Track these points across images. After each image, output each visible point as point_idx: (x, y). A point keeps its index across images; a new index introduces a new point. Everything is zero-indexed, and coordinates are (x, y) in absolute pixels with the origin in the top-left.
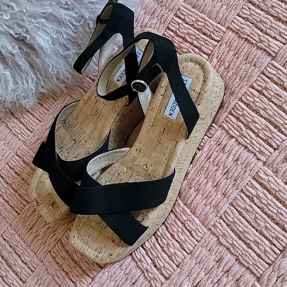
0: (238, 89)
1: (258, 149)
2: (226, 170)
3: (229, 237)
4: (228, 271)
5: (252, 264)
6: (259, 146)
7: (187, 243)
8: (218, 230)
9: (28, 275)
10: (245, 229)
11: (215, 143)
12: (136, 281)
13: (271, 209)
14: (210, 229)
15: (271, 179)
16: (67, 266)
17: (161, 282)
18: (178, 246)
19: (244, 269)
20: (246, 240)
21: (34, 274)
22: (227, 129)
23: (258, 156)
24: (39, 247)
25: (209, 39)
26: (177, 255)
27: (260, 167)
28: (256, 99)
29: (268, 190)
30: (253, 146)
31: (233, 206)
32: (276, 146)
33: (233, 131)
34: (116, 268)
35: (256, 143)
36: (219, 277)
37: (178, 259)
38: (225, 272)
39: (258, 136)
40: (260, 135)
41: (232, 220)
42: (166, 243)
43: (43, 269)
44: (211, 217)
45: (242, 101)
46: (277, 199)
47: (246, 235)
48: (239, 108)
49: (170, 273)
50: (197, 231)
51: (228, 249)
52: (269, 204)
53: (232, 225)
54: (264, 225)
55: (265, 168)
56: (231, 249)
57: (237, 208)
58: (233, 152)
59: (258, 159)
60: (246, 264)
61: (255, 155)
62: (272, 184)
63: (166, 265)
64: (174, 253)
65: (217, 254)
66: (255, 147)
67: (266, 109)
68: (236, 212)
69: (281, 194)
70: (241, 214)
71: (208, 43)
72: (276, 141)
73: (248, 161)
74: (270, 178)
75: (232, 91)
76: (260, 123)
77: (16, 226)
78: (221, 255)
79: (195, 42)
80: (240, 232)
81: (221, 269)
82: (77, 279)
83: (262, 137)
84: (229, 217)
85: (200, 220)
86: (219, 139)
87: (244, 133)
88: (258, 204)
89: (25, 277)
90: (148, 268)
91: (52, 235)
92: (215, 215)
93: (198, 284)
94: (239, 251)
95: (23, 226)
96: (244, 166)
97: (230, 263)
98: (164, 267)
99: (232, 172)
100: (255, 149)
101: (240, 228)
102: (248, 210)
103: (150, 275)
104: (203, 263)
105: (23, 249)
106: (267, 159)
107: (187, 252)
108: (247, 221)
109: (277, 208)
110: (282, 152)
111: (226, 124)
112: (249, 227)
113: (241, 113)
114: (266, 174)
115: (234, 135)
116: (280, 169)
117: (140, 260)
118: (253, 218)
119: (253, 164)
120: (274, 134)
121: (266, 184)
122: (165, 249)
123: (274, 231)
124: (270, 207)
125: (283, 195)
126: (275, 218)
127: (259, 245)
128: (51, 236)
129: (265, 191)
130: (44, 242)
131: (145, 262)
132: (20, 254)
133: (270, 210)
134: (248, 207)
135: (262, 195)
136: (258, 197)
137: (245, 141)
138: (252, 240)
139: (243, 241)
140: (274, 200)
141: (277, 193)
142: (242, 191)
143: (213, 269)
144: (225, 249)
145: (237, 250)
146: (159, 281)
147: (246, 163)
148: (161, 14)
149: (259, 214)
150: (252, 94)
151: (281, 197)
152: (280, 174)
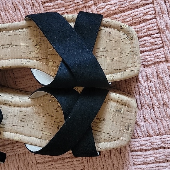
4: (147, 78)
5: (153, 58)
13: (127, 20)
15: (107, 7)
19: (153, 66)
23: (87, 5)
27: (96, 9)
29: (114, 14)
36: (147, 87)
38: (147, 81)
46: (124, 11)
52: (123, 20)
55: (99, 5)
59: (89, 7)
60: (151, 63)
61: (85, 7)
62: (112, 8)
66: (80, 3)
69: (122, 6)
93: (141, 105)
97: (143, 73)
100: (82, 4)
109: (129, 16)
114: (102, 8)
121: (109, 12)
123: (143, 29)
125: (123, 6)
126: (135, 22)
127: (145, 44)
140: (123, 14)
141: (120, 9)
151: (124, 8)
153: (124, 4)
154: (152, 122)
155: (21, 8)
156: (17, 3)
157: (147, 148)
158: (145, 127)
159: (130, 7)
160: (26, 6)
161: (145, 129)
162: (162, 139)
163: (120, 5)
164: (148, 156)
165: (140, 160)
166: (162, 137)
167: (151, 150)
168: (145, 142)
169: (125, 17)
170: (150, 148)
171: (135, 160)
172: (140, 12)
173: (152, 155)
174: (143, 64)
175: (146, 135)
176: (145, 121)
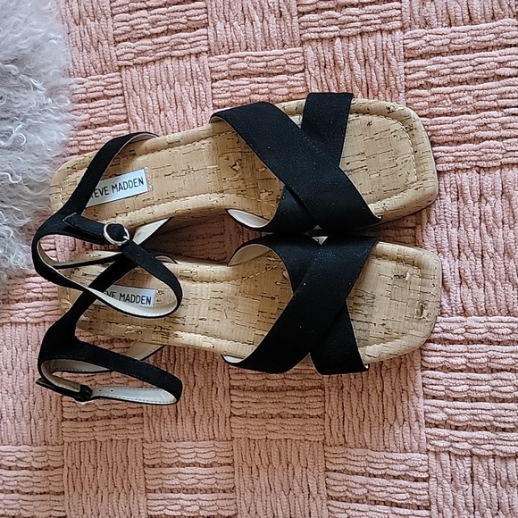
1: (379, 21)
2: (364, 85)
3: (443, 154)
4: (481, 195)
5: (501, 156)
6: (376, 16)
9: (231, 475)
10: (454, 126)
11: (318, 69)
13: (462, 70)
15: (427, 38)
16: (273, 406)
18: (393, 231)
19: (498, 172)
20: (467, 136)
21: (236, 464)
22: (316, 36)
23: (387, 27)
24: (210, 427)
27: (402, 38)
29: (438, 55)
30: (369, 22)
33: (326, 31)
35: (369, 16)
36: (477, 213)
38: (480, 201)
39: (363, 4)
43: (243, 446)
46: (457, 52)
47: (462, 130)
51: (456, 170)
52: (453, 68)
54: (471, 98)
55: (409, 32)
56: (460, 165)
59: (390, 32)
60: (495, 164)
61: (381, 31)
62: (436, 42)
65: (448, 190)
66: (372, 21)
69: (456, 41)
70: (431, 115)
73: (379, 47)
74: (425, 38)
77: (153, 434)
78: (455, 185)
80: (451, 135)
81: (470, 201)
82: (302, 407)
86: (318, 59)
87: (343, 18)
88: (441, 82)
89: (228, 481)
91: (214, 393)
93: (459, 248)
94: (472, 158)
95: (162, 424)
96: (381, 58)
97: (475, 183)
99: (374, 80)
100: (376, 24)
101: (447, 132)
102: (435, 102)
104: (442, 217)
105: (192, 450)
106: (401, 20)
107: (411, 228)
108: (446, 115)
109: (468, 63)
111: (309, 32)
112: (456, 118)
114: (416, 38)
115: (332, 34)
116: (428, 14)
118: (450, 103)
119: (390, 44)
121: (428, 48)
123: (490, 91)
125: (460, 40)
126: (476, 76)
127: (489, 125)
128: (213, 396)
129: (435, 59)
130: (211, 413)
132: (193, 461)
133: (461, 73)
134: (433, 99)
135: (435, 67)
136: (432, 73)
137: (353, 27)
138: (474, 128)
139: (465, 142)
140: (455, 57)
141: (451, 46)
142: (407, 89)
143: (461, 212)
144: (453, 175)
145: (468, 159)
147: (380, 51)
149: (453, 92)
151: (460, 46)
152: (434, 21)
153: (462, 38)
154: (475, 287)
155: (257, 18)
156: (251, 8)
157: (456, 337)
158: (458, 295)
159: (473, 47)
160: (266, 15)
161: (459, 299)
162: (489, 324)
163: (455, 38)
164: (452, 354)
165: (434, 360)
166: (490, 319)
167: (462, 344)
169: (459, 64)
170: (461, 338)
171: (426, 359)
172: (492, 59)
173: (462, 354)
174: (476, 166)
175: (459, 312)
176: (461, 284)
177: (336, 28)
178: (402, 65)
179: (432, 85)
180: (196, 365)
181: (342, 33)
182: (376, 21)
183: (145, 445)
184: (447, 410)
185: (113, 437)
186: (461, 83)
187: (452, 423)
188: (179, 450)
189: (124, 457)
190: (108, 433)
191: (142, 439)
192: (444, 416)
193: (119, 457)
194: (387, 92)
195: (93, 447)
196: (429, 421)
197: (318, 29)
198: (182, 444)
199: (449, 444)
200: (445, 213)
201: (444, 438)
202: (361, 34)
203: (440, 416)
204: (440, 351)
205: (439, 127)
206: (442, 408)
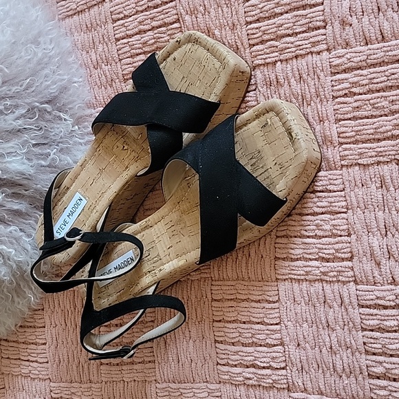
0: (235, 17)
1: (309, 46)
2: (300, 97)
3: (367, 151)
6: (307, 42)
7: (333, 204)
8: (350, 157)
10: (374, 127)
11: (265, 87)
12: (325, 296)
13: (378, 80)
14: (342, 166)
15: (348, 56)
17: (349, 268)
18: (329, 216)
20: (385, 134)
22: (263, 62)
23: (315, 50)
24: (203, 372)
25: (164, 7)
26: (336, 225)
27: (328, 57)
28: (260, 6)
29: (358, 69)
30: (301, 47)
31: (340, 120)
32: (322, 24)
33: (269, 58)
34: (292, 309)
35: (301, 42)
37: (341, 228)
39: (297, 34)
40: (297, 31)
41: (353, 133)
42: (314, 227)
44: (330, 153)
45: (251, 23)
46: (374, 65)
47: (381, 130)
48: (254, 31)
49: (349, 250)
50: (331, 181)
51: (379, 163)
52: (371, 79)
53: (358, 137)
54: (387, 103)
55: (334, 52)
56: (381, 159)
57: (346, 116)
58: (290, 74)
59: (318, 53)
61: (312, 53)
62: (355, 59)
63: (336, 246)
64: (332, 228)
65: (373, 180)
66: (304, 46)
67: (278, 3)
68: (350, 121)
69: (372, 57)
70: (355, 118)
71: (167, 10)
72: (318, 18)
73: (310, 66)
75: (231, 25)
76: (287, 21)
78: (378, 176)
79: (155, 24)
80: (372, 134)
81: (392, 189)
82: (268, 361)
83: (301, 30)
84: (347, 135)
85: (325, 169)
86: (265, 79)
87: (282, 46)
88: (361, 91)
90: (322, 270)
92: (333, 148)
93: (386, 228)
94: (391, 153)
96: (312, 75)
97: (394, 174)
98: (337, 251)
99: (307, 92)
101: (369, 132)
102: (358, 107)
103: (332, 274)
104: (369, 203)
106: (327, 44)
107: (343, 213)
108: (367, 118)
109: (383, 74)
110: (333, 21)
111: (257, 60)
112: (376, 120)
113: (260, 34)
114: (339, 57)
115: (274, 59)
116: (347, 37)
117: (307, 273)
118: (370, 107)
119: (319, 62)
120: (309, 16)
121: (350, 64)
122: (320, 233)
124: (375, 81)
125: (375, 56)
126: (390, 84)
129: (355, 72)
131: (313, 269)
133: (377, 83)
134: (356, 104)
135: (356, 79)
136: (355, 84)
137: (290, 52)
138: (391, 127)
139: (384, 139)
140: (372, 70)
141: (368, 61)
142: (334, 98)
143: (385, 198)
144: (376, 167)
145: (387, 153)
146: (347, 270)
147: (311, 69)
148: (101, 37)
149: (372, 99)
150: (253, 6)
151: (375, 61)
152: (353, 42)
153: (377, 54)
157: (388, 304)
158: (388, 267)
159: (386, 60)
161: (388, 271)
163: (370, 55)
164: (386, 318)
165: (371, 322)
167: (394, 308)
168: (385, 293)
169: (374, 75)
170: (393, 304)
171: (364, 321)
173: (394, 318)
174: (395, 159)
175: (389, 282)
176: (389, 258)
177: (276, 54)
178: (330, 79)
179: (355, 94)
180: (190, 323)
181: (281, 58)
182: (306, 46)
183: (157, 385)
184: (385, 364)
185: (136, 378)
186: (378, 91)
187: (390, 376)
188: (181, 390)
189: (144, 394)
190: (132, 375)
191: (155, 380)
192: (383, 370)
193: (140, 394)
194: (318, 101)
195: (122, 385)
196: (371, 373)
197: (264, 57)
198: (183, 386)
199: (389, 393)
200: (372, 199)
201: (384, 388)
202: (296, 57)
203: (379, 370)
204: (376, 315)
205: (362, 128)
206: (381, 363)
